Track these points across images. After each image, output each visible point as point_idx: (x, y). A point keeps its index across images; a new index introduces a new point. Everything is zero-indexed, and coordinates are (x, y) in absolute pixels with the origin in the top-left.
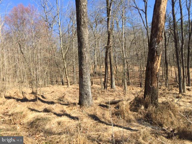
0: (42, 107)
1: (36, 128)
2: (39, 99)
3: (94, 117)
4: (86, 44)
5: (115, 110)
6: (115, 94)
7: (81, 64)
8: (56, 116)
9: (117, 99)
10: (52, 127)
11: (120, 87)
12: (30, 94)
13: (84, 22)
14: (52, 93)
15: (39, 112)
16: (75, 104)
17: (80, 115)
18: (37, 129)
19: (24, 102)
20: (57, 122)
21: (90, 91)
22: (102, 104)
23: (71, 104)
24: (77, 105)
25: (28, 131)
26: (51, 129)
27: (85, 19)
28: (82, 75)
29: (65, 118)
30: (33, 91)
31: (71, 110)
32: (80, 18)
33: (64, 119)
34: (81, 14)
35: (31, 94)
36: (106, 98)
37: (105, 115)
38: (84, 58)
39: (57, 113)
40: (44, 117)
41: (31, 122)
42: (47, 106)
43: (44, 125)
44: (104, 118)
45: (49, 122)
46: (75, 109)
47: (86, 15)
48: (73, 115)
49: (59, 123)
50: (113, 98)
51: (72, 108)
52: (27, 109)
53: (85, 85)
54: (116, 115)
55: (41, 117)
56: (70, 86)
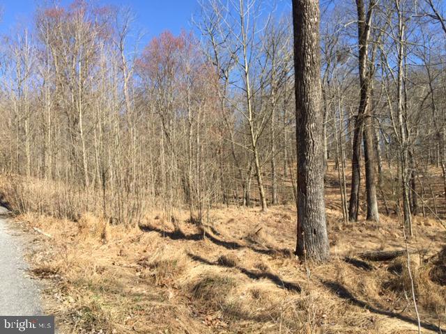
0: (215, 254)
1: (207, 299)
2: (208, 235)
3: (337, 288)
4: (315, 113)
5: (389, 277)
6: (380, 234)
7: (302, 161)
8: (246, 276)
9: (389, 249)
10: (240, 302)
11: (391, 217)
12: (185, 222)
13: (313, 63)
14: (229, 222)
15: (211, 264)
16: (286, 253)
17: (302, 280)
18: (208, 302)
19: (177, 239)
20: (251, 291)
21: (324, 224)
22: (351, 257)
23: (278, 251)
24: (293, 256)
25: (189, 304)
26: (238, 305)
27: (314, 55)
28: (306, 185)
29: (267, 284)
30: (191, 217)
31: (280, 265)
32: (304, 54)
33: (265, 285)
34: (307, 44)
35: (189, 222)
36: (358, 243)
37: (366, 288)
38: (312, 145)
39: (249, 270)
40: (222, 275)
41: (195, 283)
42: (226, 252)
43: (223, 295)
44: (362, 294)
45: (233, 289)
46: (288, 263)
47: (316, 45)
48: (286, 279)
49: (256, 294)
50: (379, 246)
51: (280, 262)
52: (185, 255)
53: (311, 210)
54: (394, 289)
55: (216, 277)
56: (267, 209)
